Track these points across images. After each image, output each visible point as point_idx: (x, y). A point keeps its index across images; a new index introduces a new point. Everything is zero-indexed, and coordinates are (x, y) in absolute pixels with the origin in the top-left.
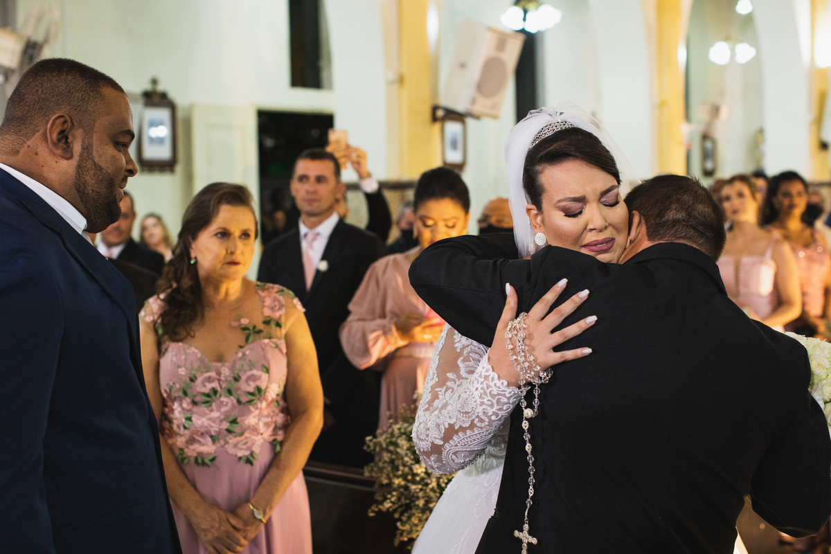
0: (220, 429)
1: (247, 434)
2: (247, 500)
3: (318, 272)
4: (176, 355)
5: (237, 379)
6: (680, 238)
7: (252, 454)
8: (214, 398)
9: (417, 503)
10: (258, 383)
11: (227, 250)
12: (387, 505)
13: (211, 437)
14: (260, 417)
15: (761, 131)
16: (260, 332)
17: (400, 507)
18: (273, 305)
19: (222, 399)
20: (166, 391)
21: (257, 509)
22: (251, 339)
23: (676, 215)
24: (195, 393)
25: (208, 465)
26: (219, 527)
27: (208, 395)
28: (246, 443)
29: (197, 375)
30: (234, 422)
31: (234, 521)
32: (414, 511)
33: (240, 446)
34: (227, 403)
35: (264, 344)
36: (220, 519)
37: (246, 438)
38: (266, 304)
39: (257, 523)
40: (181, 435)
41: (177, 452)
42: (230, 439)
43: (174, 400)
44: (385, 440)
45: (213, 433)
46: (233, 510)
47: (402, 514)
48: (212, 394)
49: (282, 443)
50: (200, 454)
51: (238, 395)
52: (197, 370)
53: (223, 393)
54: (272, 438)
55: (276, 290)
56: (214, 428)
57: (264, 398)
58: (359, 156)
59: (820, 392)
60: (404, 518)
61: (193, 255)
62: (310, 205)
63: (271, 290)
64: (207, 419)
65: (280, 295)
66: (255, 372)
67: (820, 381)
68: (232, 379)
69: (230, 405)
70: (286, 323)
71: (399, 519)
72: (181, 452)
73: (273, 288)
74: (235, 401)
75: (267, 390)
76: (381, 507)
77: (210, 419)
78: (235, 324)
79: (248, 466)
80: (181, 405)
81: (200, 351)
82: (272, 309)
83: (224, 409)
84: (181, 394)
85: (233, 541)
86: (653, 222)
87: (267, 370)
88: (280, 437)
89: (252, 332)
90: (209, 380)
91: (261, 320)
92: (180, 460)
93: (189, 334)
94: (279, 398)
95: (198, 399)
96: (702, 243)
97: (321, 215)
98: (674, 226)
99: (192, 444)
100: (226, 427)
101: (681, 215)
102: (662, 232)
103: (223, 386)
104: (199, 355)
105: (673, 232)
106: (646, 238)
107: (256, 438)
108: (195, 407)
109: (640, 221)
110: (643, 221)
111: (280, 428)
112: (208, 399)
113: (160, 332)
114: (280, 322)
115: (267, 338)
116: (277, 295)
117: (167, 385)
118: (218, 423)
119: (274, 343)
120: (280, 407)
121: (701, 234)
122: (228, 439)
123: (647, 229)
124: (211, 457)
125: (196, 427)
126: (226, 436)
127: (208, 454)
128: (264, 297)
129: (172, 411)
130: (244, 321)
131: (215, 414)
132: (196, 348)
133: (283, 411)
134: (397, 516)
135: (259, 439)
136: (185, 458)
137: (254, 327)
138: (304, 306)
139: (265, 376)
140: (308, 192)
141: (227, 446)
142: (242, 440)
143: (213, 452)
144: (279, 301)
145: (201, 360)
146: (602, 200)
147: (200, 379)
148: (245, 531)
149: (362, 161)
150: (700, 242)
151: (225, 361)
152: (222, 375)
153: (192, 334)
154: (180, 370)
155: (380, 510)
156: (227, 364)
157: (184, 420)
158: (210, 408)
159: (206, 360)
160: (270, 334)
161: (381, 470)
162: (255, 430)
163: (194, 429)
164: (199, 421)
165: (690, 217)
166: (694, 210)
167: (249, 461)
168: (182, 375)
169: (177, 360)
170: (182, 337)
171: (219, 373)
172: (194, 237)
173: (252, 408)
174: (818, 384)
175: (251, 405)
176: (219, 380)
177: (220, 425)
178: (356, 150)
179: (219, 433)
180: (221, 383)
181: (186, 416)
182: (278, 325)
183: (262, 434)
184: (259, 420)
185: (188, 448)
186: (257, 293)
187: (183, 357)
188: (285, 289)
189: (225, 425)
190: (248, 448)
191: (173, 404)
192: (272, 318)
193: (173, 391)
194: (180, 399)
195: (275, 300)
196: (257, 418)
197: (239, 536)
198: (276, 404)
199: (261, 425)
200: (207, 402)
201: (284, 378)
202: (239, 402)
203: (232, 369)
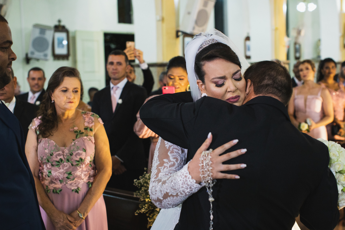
0: (64, 177)
1: (76, 179)
2: (77, 209)
3: (118, 104)
4: (44, 144)
5: (71, 155)
6: (270, 93)
7: (78, 188)
8: (61, 163)
9: (156, 209)
10: (81, 156)
11: (67, 97)
12: (143, 210)
13: (60, 180)
14: (82, 171)
15: (319, 40)
16: (83, 133)
17: (149, 211)
18: (89, 121)
19: (65, 164)
20: (40, 160)
21: (80, 213)
22: (78, 136)
23: (268, 82)
24: (53, 161)
25: (58, 193)
26: (63, 221)
27: (58, 162)
28: (76, 183)
29: (53, 153)
30: (70, 174)
31: (70, 219)
32: (155, 213)
33: (73, 185)
34: (67, 165)
35: (84, 139)
36: (64, 217)
37: (75, 181)
38: (86, 121)
39: (80, 219)
40: (47, 180)
41: (45, 187)
42: (68, 181)
43: (44, 164)
44: (143, 181)
45: (60, 179)
46: (70, 213)
47: (150, 214)
48: (60, 161)
49: (92, 183)
50: (55, 188)
51: (72, 162)
52: (53, 151)
53: (65, 161)
54: (88, 181)
55: (90, 114)
56: (61, 177)
57: (84, 163)
58: (139, 54)
59: (334, 168)
60: (151, 216)
61: (53, 99)
62: (114, 75)
63: (88, 114)
64: (58, 173)
65: (92, 117)
66: (79, 151)
67: (334, 162)
68: (69, 154)
69: (68, 166)
70: (94, 129)
71: (149, 217)
72: (47, 187)
73: (89, 113)
74: (70, 164)
75: (85, 160)
76: (140, 211)
77: (59, 173)
78: (71, 130)
79: (76, 193)
80: (46, 166)
81: (55, 142)
82: (89, 123)
83: (65, 168)
84: (47, 161)
85: (69, 227)
86: (257, 85)
87: (85, 151)
88: (91, 181)
89: (79, 133)
90: (59, 155)
91: (83, 128)
92: (46, 191)
93: (50, 134)
94: (91, 163)
95: (54, 163)
96: (280, 96)
97: (120, 79)
98: (267, 87)
99: (51, 184)
100: (66, 176)
101: (270, 82)
102: (261, 90)
103: (65, 158)
104: (55, 144)
105: (266, 90)
106: (253, 93)
107: (80, 181)
108: (53, 167)
109: (251, 84)
110: (252, 85)
111: (92, 177)
112: (58, 163)
113: (38, 133)
114: (92, 129)
115: (86, 136)
116: (91, 116)
117: (41, 157)
118: (63, 174)
119: (88, 138)
120: (92, 167)
121: (280, 91)
122: (67, 181)
123: (254, 88)
124: (59, 190)
125: (53, 176)
126: (66, 180)
127: (59, 188)
128: (85, 118)
129: (43, 169)
130: (76, 128)
131: (62, 170)
132: (53, 141)
133: (93, 169)
134: (147, 215)
135: (82, 182)
136: (48, 190)
137: (80, 131)
138: (103, 121)
139: (84, 153)
140: (113, 69)
141: (67, 185)
142: (74, 182)
143: (60, 187)
144: (92, 120)
145: (56, 146)
146: (233, 77)
147: (55, 155)
148: (75, 223)
149: (140, 55)
150: (279, 95)
151: (66, 147)
152: (65, 153)
153: (52, 134)
154: (46, 150)
155: (140, 212)
156: (67, 148)
157: (48, 173)
158: (59, 168)
159: (58, 146)
160: (87, 134)
161: (141, 194)
162: (79, 177)
163: (52, 177)
164: (54, 174)
165: (274, 83)
166: (276, 79)
167: (77, 191)
168: (47, 153)
169: (45, 146)
170: (47, 136)
171: (63, 152)
172: (53, 91)
173: (78, 168)
174: (333, 164)
175: (78, 166)
176: (63, 155)
177: (64, 175)
178: (138, 51)
179: (63, 179)
180: (64, 156)
181: (49, 171)
182: (91, 130)
183: (83, 179)
184: (82, 173)
185: (50, 185)
186: (82, 115)
187: (47, 145)
188: (95, 114)
189: (66, 175)
190: (76, 186)
191: (44, 166)
192: (88, 127)
193: (43, 160)
194: (46, 163)
195: (90, 119)
196: (81, 172)
197: (72, 225)
198: (90, 166)
199: (83, 175)
200: (58, 165)
201: (93, 154)
202: (72, 165)
203: (69, 150)
